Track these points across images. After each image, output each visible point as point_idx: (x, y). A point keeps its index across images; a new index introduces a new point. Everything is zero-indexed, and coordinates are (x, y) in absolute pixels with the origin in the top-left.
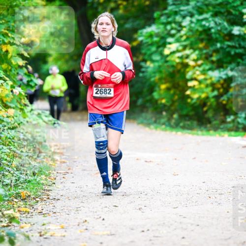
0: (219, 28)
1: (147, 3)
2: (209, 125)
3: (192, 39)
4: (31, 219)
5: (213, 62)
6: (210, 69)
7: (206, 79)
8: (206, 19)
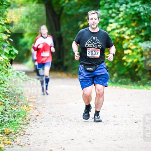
0: (146, 12)
2: (139, 82)
3: (127, 20)
5: (142, 36)
6: (140, 41)
7: (137, 49)
8: (137, 6)
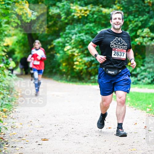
0: (88, 39)
1: (57, 29)
2: (83, 81)
3: (77, 44)
4: (8, 121)
5: (85, 54)
6: (84, 57)
7: (82, 61)
8: (82, 36)
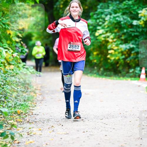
0: (125, 21)
1: (86, 8)
2: (120, 74)
3: (111, 27)
4: (23, 125)
5: (122, 40)
6: (121, 44)
7: (118, 49)
8: (118, 16)
